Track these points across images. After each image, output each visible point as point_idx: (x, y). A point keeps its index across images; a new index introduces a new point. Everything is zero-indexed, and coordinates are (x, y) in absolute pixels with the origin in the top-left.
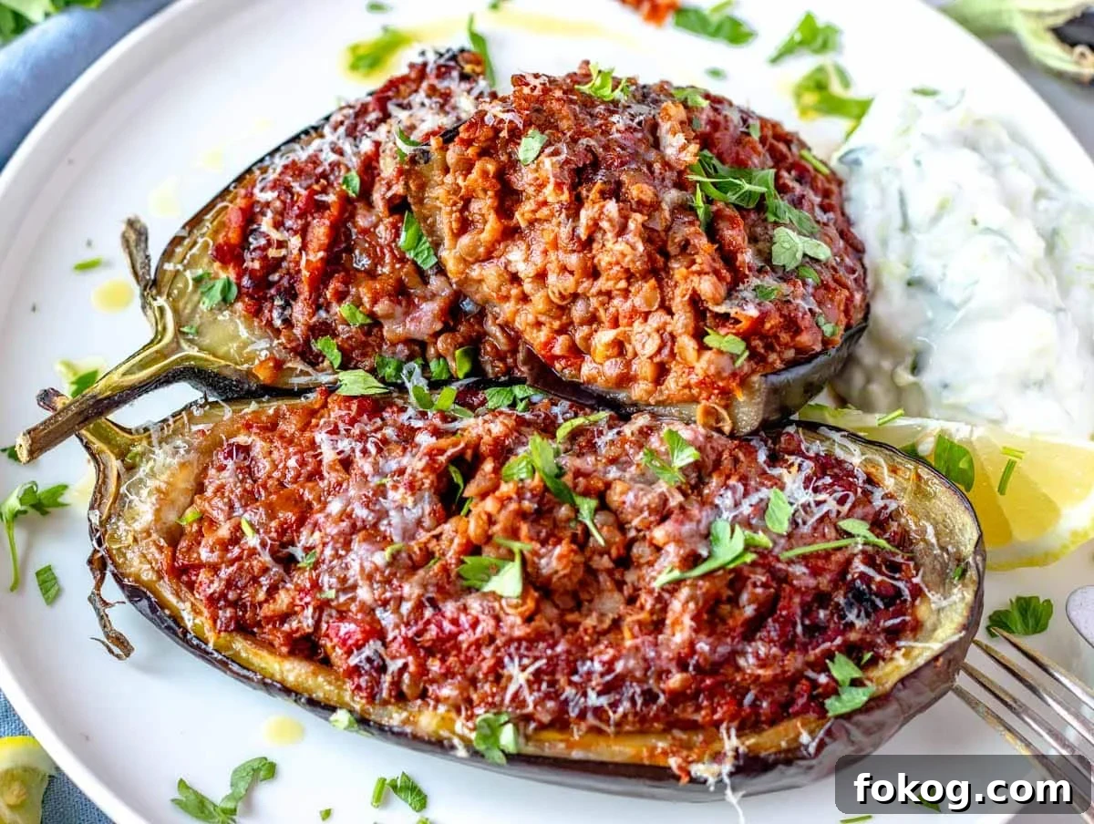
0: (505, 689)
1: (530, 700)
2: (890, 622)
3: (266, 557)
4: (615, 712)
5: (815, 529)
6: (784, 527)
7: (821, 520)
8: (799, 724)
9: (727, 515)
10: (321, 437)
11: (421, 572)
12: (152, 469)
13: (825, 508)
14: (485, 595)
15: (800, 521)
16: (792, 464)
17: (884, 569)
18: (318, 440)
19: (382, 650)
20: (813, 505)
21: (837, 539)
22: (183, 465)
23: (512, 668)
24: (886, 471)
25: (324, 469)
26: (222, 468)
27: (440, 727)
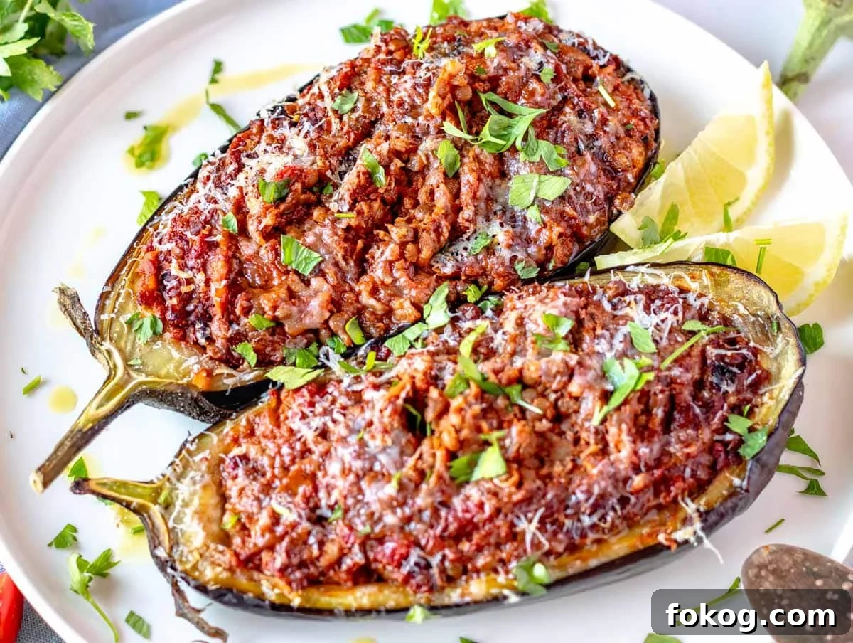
0: (523, 541)
1: (543, 540)
2: (750, 379)
3: (305, 525)
4: (605, 522)
5: (669, 339)
6: (653, 348)
7: (670, 332)
8: (727, 475)
9: (609, 355)
10: (296, 424)
11: (424, 487)
12: (183, 501)
13: (669, 323)
14: (477, 483)
15: (658, 338)
16: (629, 303)
17: (726, 346)
18: (295, 427)
19: (421, 553)
20: (660, 323)
21: (688, 340)
22: (205, 487)
23: (522, 525)
24: (687, 279)
25: (311, 445)
26: (236, 477)
27: (488, 588)
